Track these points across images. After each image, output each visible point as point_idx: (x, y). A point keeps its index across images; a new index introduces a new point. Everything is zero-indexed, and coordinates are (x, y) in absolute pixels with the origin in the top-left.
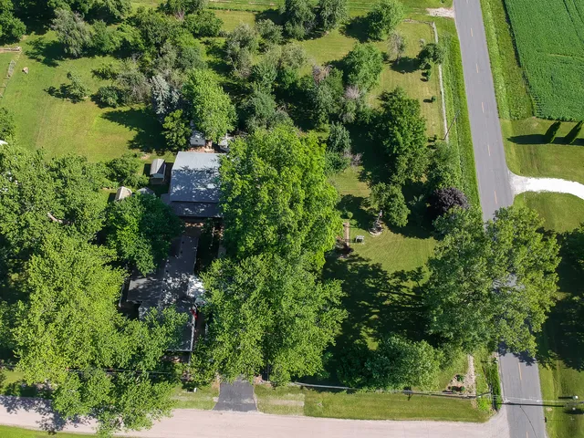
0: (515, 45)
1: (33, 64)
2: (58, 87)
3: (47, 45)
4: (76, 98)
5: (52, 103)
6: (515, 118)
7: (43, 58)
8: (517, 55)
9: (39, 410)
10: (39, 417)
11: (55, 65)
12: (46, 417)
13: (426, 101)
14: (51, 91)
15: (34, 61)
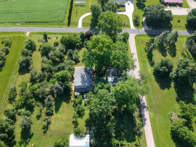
0: (42, 22)
1: (31, 143)
2: (43, 130)
3: (22, 139)
4: (49, 123)
5: (51, 131)
6: (63, 25)
7: (29, 139)
8: (45, 22)
9: (144, 112)
10: (145, 112)
11: (33, 134)
12: (145, 110)
13: (57, 39)
14: (45, 132)
15: (29, 143)
